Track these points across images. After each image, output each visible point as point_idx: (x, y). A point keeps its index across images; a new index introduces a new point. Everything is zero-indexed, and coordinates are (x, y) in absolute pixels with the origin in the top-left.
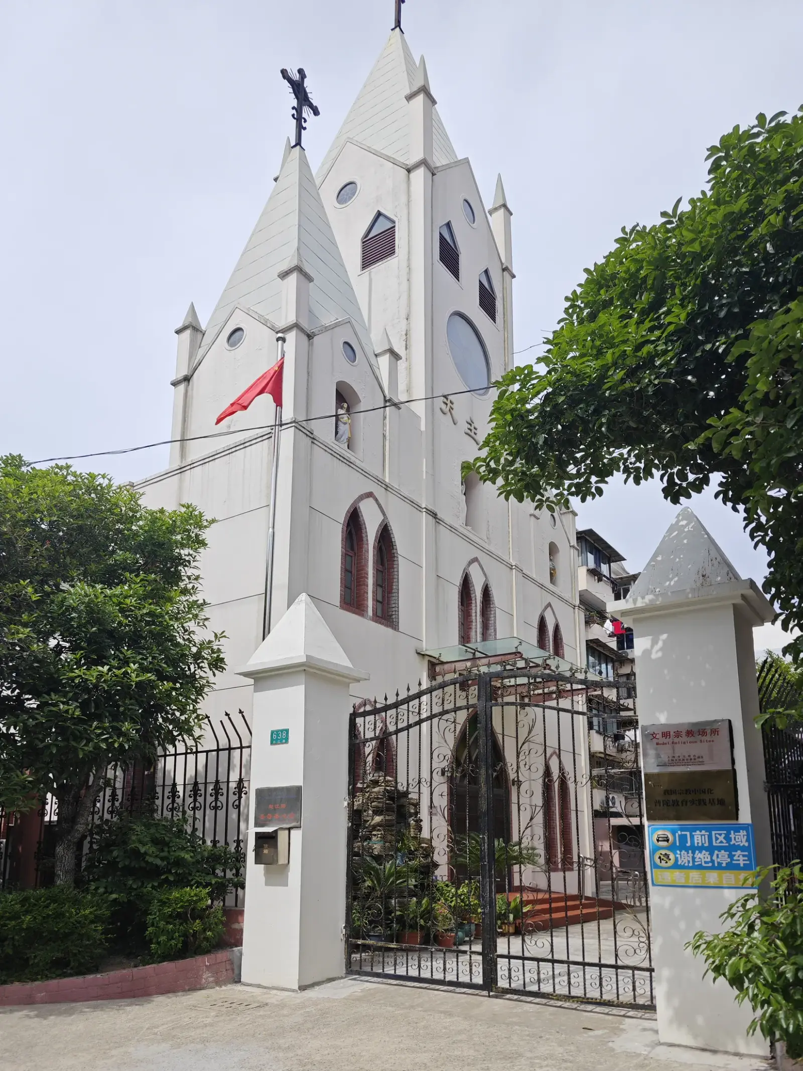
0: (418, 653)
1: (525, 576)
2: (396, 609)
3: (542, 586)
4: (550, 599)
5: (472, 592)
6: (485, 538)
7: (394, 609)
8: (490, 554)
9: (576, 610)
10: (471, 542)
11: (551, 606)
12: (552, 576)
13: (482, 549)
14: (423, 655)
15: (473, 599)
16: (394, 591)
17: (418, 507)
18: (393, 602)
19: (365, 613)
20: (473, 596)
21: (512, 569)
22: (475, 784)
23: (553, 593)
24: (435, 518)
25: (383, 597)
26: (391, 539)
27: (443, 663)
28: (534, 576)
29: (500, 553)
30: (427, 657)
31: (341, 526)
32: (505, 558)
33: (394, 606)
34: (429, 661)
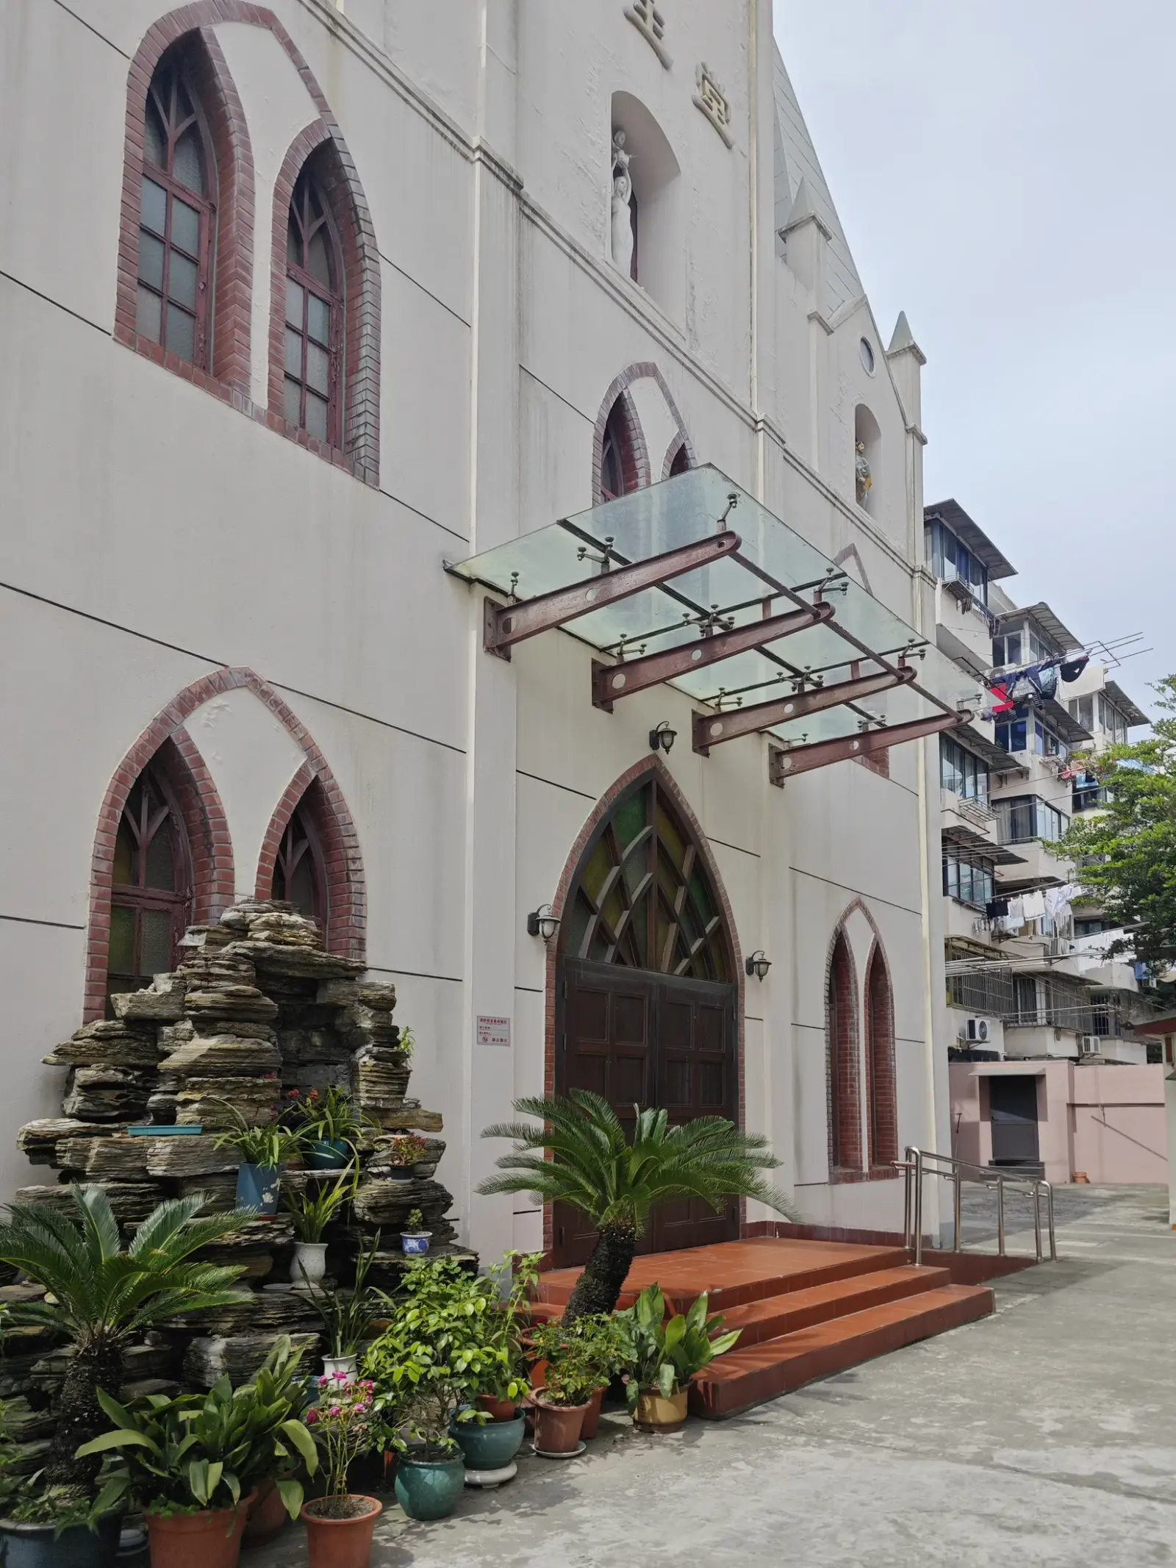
0: (451, 572)
1: (789, 458)
2: (371, 419)
3: (833, 499)
4: (853, 536)
5: (637, 454)
6: (682, 326)
7: (362, 420)
8: (692, 368)
9: (917, 581)
10: (638, 317)
11: (856, 554)
12: (860, 487)
13: (671, 348)
14: (470, 581)
15: (641, 473)
16: (362, 364)
17: (458, 141)
18: (359, 398)
19: (236, 393)
20: (639, 464)
21: (756, 431)
22: (639, 965)
23: (863, 527)
24: (518, 196)
25: (333, 384)
26: (348, 195)
27: (521, 604)
28: (815, 468)
29: (724, 379)
30: (478, 586)
31: (126, 65)
32: (740, 395)
33: (361, 408)
34: (487, 600)
